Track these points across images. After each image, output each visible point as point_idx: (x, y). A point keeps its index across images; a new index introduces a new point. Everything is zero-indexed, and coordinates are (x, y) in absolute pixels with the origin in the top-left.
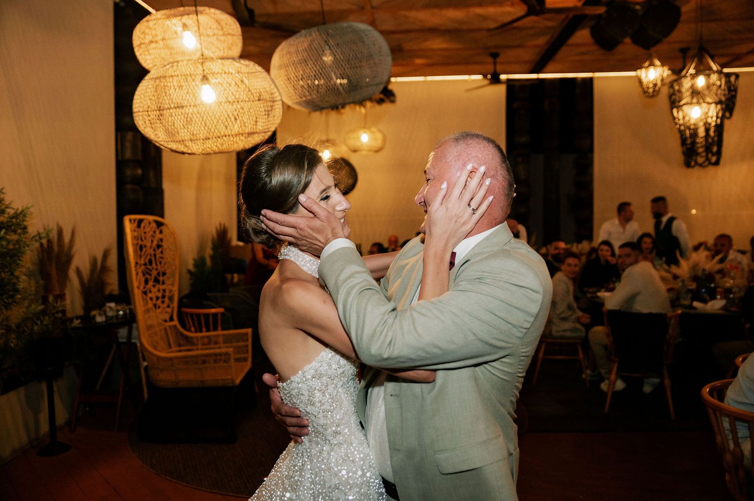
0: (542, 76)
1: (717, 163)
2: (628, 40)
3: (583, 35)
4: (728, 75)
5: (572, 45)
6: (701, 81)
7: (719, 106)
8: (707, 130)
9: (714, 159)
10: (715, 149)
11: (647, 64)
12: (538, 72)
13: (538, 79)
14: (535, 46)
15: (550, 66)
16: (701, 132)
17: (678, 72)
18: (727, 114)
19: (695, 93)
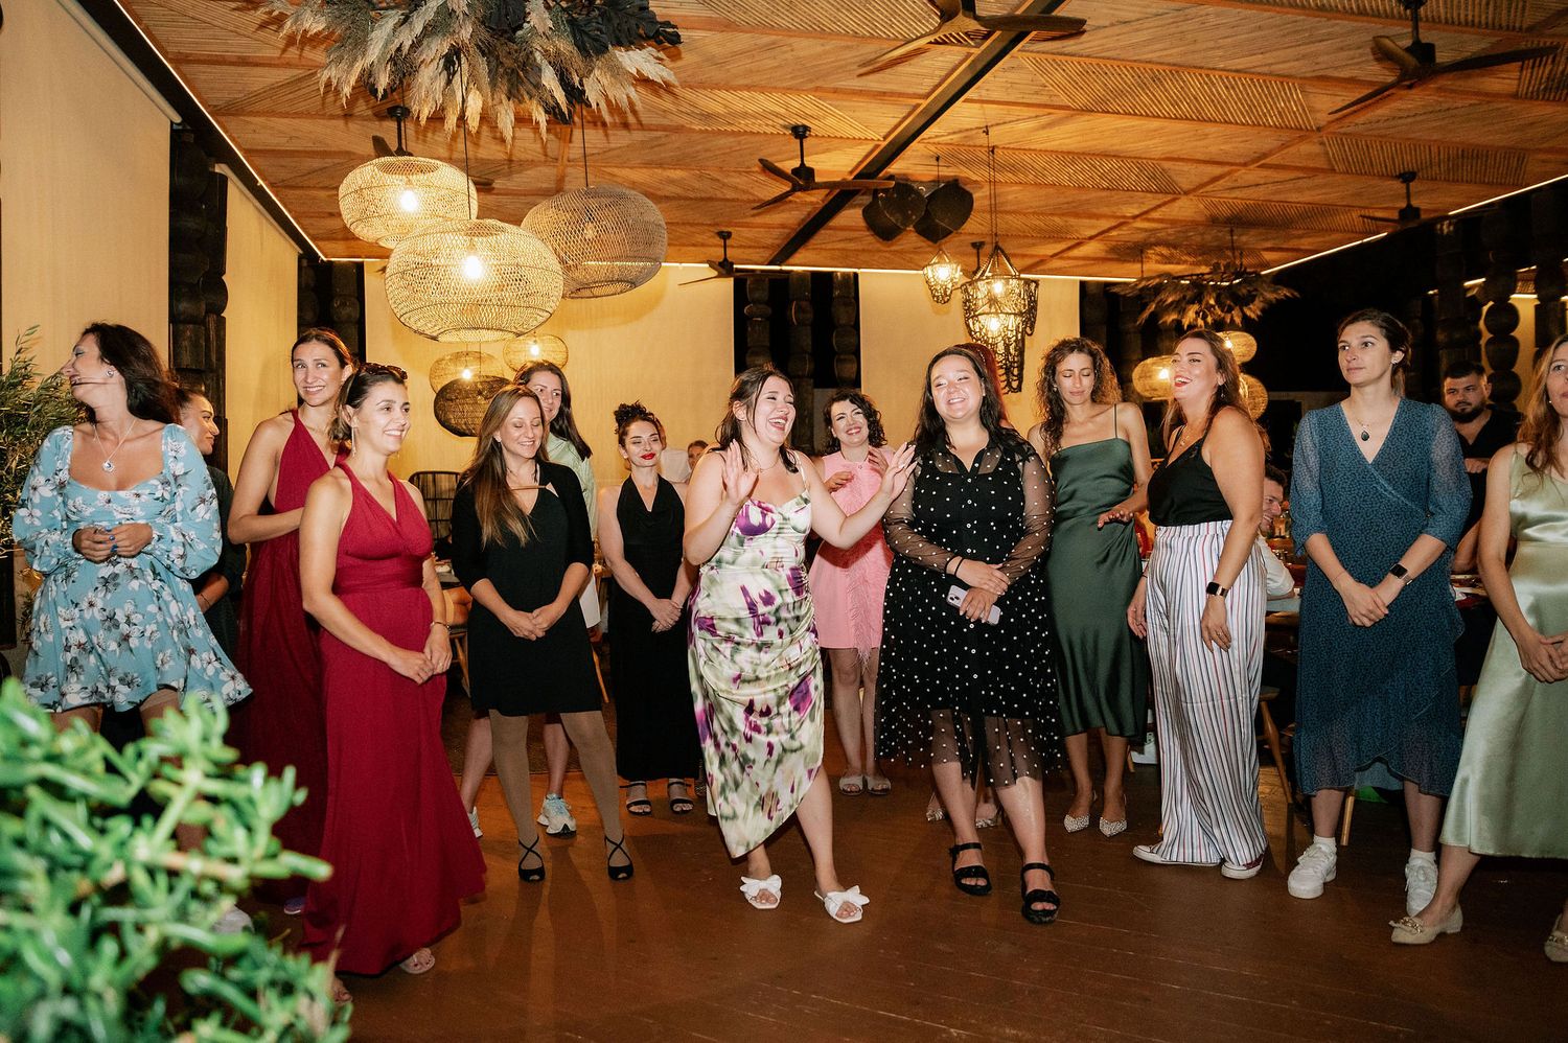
0: (785, 268)
1: (1019, 389)
2: (911, 228)
3: (852, 216)
4: (1028, 282)
5: (834, 228)
6: (998, 287)
7: (1019, 319)
8: (1007, 347)
9: (1015, 384)
10: (1016, 372)
11: (935, 260)
12: (779, 265)
13: (781, 271)
14: (783, 226)
15: (800, 255)
16: (1001, 348)
17: (972, 274)
18: (1028, 330)
19: (993, 301)
